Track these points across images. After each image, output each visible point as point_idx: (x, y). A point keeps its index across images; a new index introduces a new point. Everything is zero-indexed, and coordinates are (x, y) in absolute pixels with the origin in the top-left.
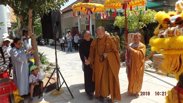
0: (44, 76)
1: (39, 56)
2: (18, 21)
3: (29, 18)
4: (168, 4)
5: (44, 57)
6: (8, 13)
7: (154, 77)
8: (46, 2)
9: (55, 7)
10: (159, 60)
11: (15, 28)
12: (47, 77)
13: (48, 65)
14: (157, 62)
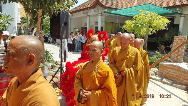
0: (48, 74)
1: (45, 54)
2: (28, 18)
3: (39, 17)
4: (181, 11)
5: (50, 55)
6: (19, 9)
7: (158, 85)
8: (56, 3)
9: (64, 8)
10: (165, 68)
11: (24, 24)
12: (50, 75)
13: (53, 63)
14: (162, 71)
